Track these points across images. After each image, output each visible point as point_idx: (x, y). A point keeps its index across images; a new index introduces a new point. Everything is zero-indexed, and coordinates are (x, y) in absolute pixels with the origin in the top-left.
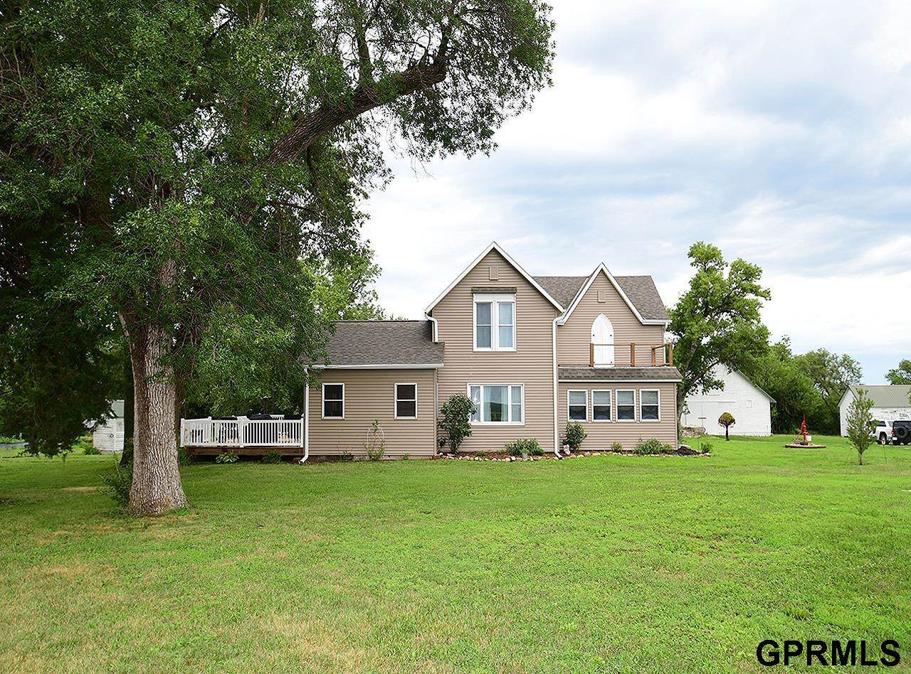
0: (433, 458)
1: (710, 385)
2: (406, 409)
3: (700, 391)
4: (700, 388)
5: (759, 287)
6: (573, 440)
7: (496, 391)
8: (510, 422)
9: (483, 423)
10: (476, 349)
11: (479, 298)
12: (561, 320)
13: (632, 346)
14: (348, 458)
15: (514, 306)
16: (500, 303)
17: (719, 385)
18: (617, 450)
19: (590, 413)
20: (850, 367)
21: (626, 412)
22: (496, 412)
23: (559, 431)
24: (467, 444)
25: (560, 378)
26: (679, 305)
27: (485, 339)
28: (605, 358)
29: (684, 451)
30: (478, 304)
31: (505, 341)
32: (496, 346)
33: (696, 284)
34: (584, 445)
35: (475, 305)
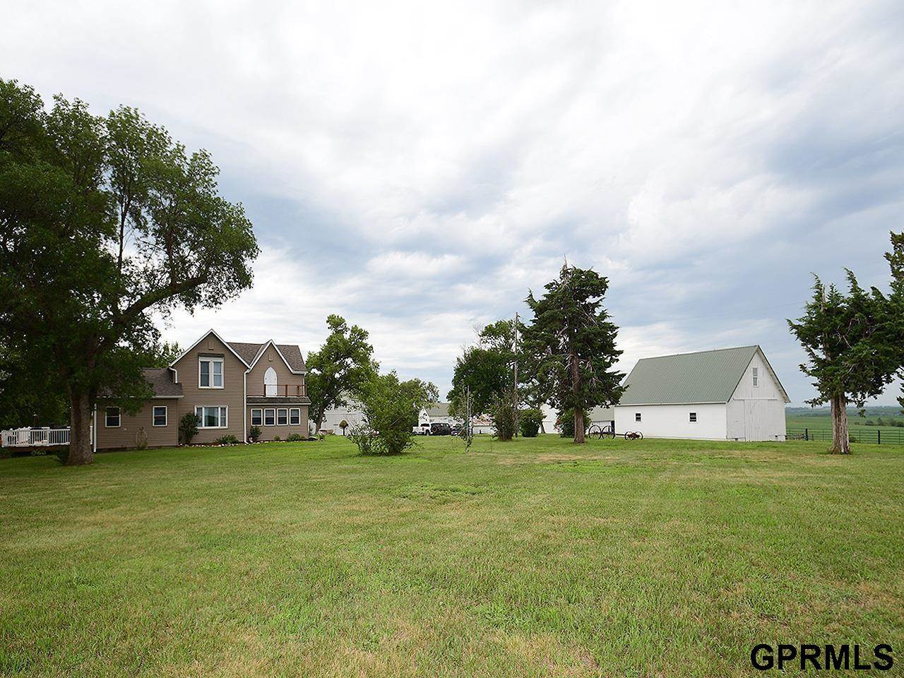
0: (177, 446)
1: (338, 403)
2: (160, 420)
3: (333, 407)
4: (333, 405)
5: (366, 344)
6: (254, 435)
7: (212, 410)
8: (219, 427)
9: (204, 427)
10: (200, 387)
11: (201, 359)
12: (248, 371)
13: (286, 386)
14: (124, 449)
15: (222, 364)
16: (214, 362)
17: (345, 404)
18: (278, 439)
19: (263, 421)
20: (432, 390)
21: (282, 420)
22: (211, 421)
23: (247, 432)
24: (196, 439)
25: (247, 402)
26: (320, 353)
27: (206, 381)
28: (272, 392)
29: (313, 439)
30: (201, 362)
31: (217, 382)
32: (212, 386)
33: (330, 340)
34: (260, 437)
35: (200, 363)
